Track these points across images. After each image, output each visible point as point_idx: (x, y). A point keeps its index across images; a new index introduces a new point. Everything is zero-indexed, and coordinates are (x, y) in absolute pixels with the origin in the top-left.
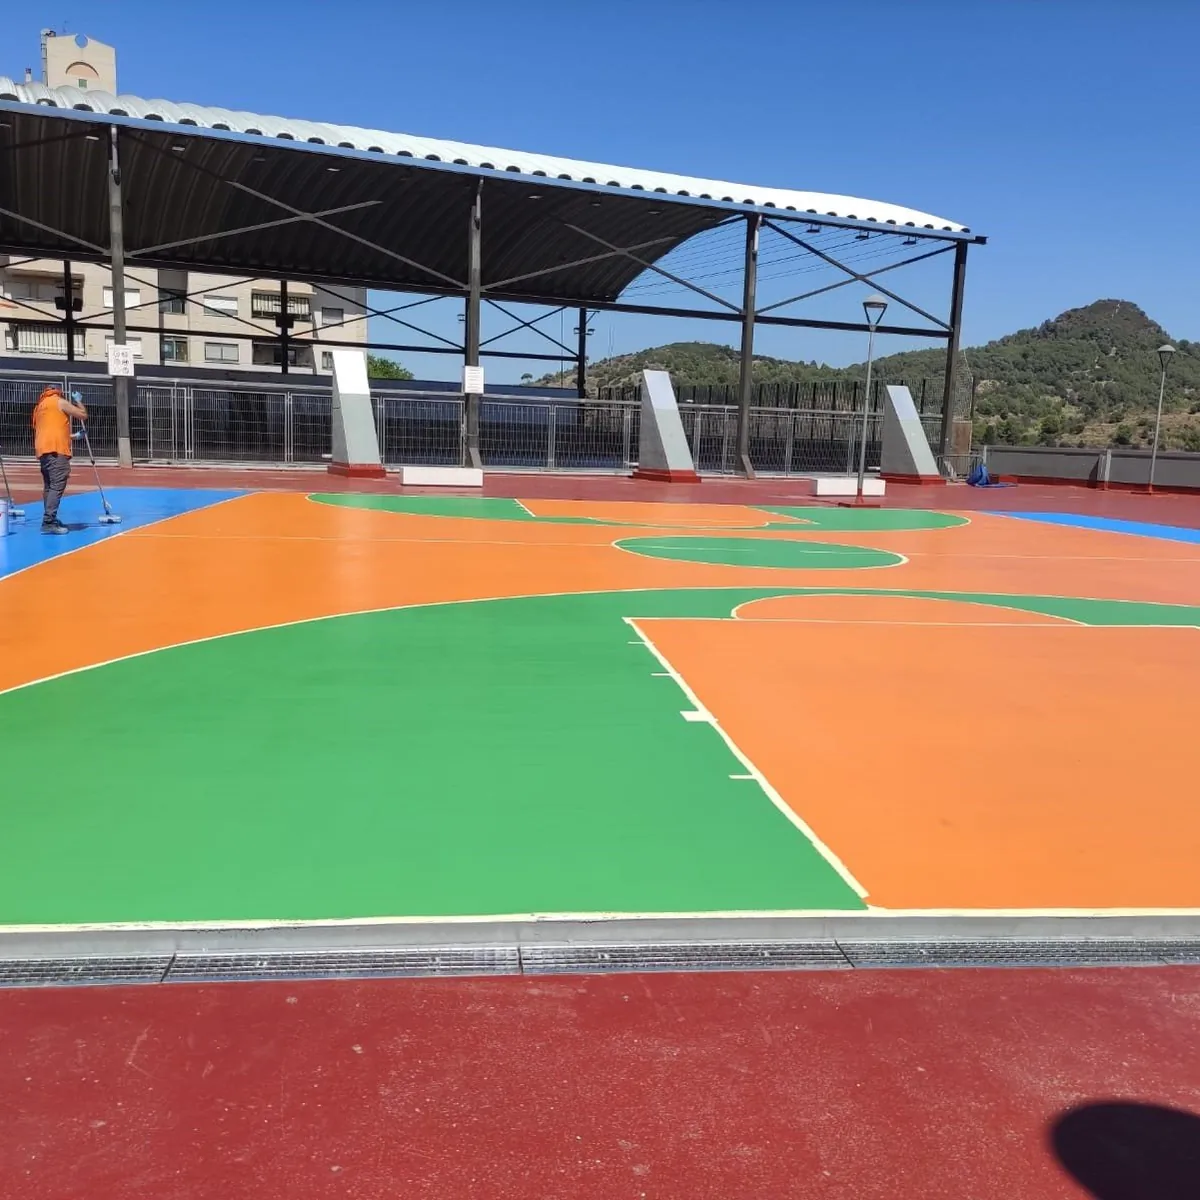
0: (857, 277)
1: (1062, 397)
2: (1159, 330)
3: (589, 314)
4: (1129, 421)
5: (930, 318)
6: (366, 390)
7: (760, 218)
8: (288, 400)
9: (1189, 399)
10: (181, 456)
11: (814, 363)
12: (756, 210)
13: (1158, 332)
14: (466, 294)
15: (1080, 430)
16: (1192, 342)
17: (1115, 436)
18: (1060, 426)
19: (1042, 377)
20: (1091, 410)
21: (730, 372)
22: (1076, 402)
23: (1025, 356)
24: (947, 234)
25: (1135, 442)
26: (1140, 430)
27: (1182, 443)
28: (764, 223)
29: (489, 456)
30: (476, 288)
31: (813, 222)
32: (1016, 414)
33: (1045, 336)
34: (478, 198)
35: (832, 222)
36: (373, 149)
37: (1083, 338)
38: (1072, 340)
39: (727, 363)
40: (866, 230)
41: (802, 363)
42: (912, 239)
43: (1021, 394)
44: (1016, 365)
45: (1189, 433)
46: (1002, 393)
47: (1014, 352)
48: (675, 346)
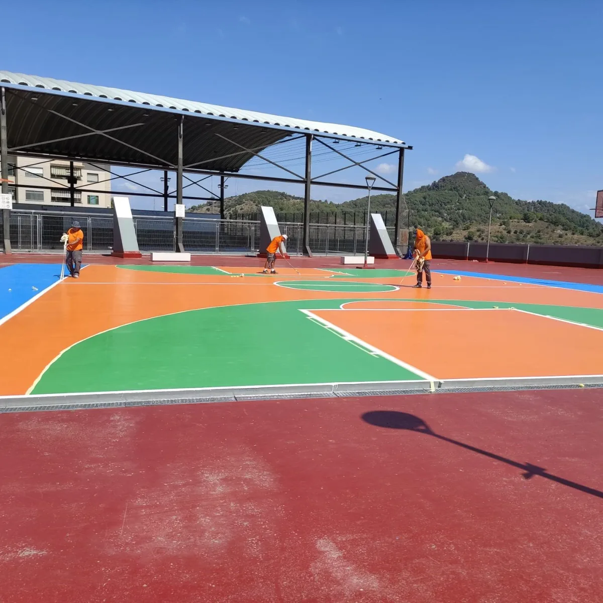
0: (356, 164)
1: (442, 218)
2: (485, 187)
3: (225, 178)
4: (473, 229)
5: (390, 183)
6: (130, 216)
7: (312, 136)
8: (89, 221)
9: (499, 218)
10: (36, 248)
11: (326, 201)
12: (311, 133)
13: (484, 187)
14: (176, 170)
15: (451, 233)
16: (500, 192)
17: (467, 236)
18: (442, 231)
19: (433, 208)
20: (456, 224)
21: (285, 205)
22: (449, 220)
23: (425, 198)
24: (395, 145)
25: (476, 239)
26: (478, 233)
27: (497, 239)
28: (314, 139)
29: (188, 247)
30: (181, 167)
31: (337, 139)
32: (421, 226)
33: (433, 189)
34: (182, 124)
35: (344, 139)
36: (131, 101)
37: (451, 190)
38: (446, 191)
39: (284, 201)
40: (359, 143)
41: (320, 201)
42: (380, 147)
43: (423, 216)
44: (421, 202)
45: (499, 235)
46: (415, 216)
47: (419, 197)
48: (258, 192)
